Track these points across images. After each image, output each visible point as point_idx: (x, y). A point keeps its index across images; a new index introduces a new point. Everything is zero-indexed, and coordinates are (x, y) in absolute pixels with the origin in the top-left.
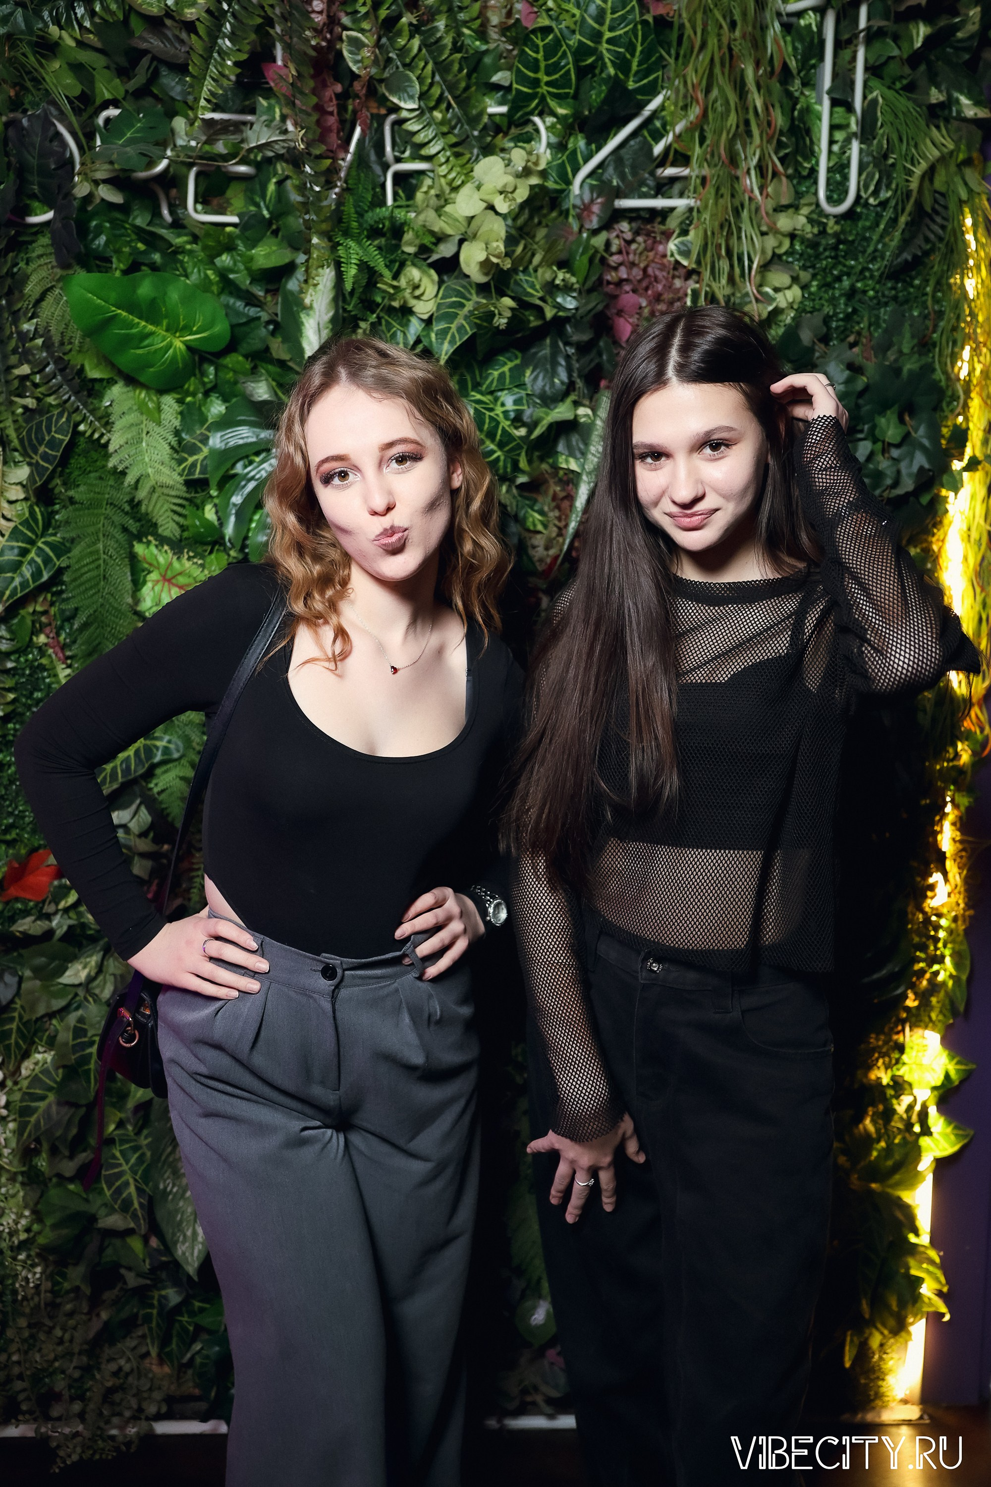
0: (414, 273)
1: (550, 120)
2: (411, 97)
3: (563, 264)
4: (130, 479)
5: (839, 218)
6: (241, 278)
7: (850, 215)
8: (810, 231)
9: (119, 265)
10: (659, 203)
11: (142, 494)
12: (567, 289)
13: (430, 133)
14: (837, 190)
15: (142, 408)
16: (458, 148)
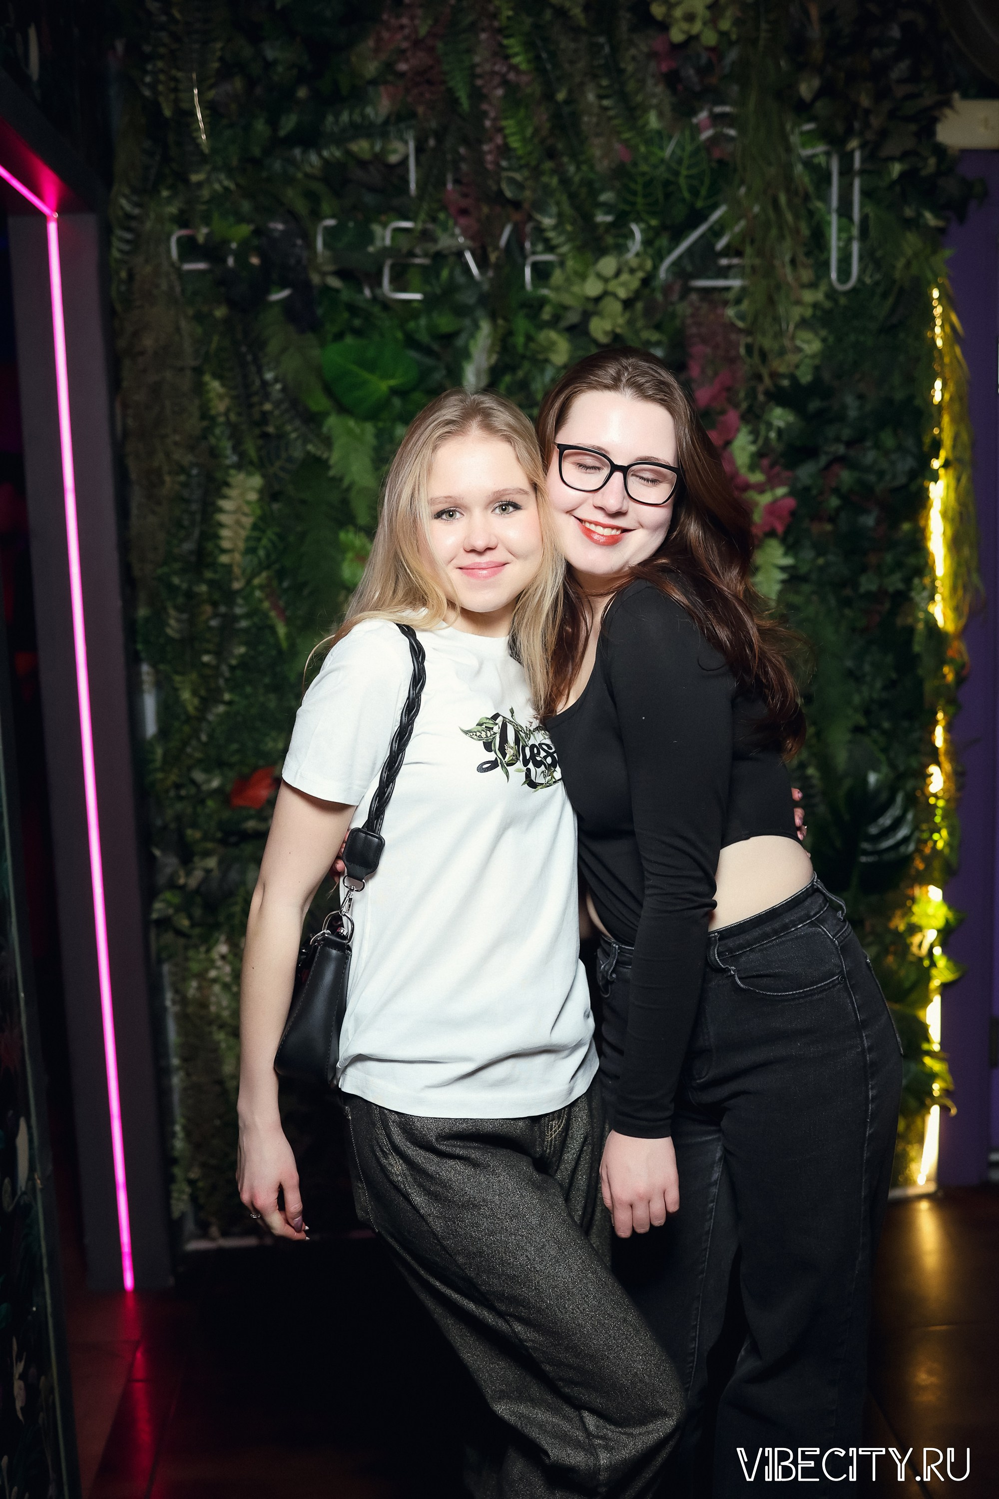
0: (553, 335)
1: (643, 226)
2: (550, 216)
3: (658, 327)
4: (346, 483)
5: (846, 293)
6: (424, 337)
7: (854, 290)
8: (828, 305)
9: (331, 329)
10: (721, 283)
11: (353, 494)
12: (658, 344)
13: (562, 239)
14: (845, 274)
15: (350, 432)
16: (580, 249)
